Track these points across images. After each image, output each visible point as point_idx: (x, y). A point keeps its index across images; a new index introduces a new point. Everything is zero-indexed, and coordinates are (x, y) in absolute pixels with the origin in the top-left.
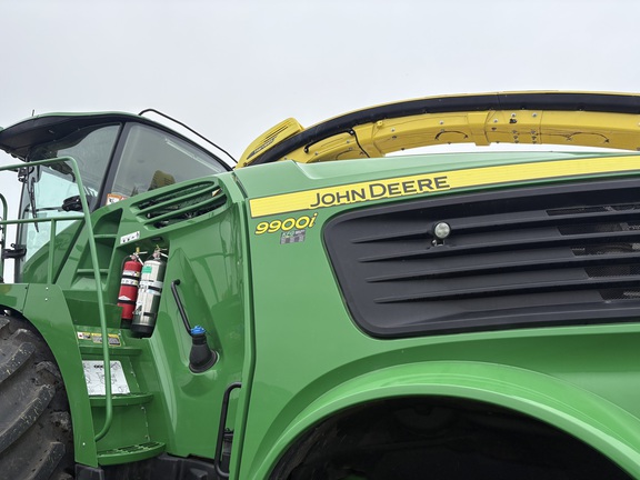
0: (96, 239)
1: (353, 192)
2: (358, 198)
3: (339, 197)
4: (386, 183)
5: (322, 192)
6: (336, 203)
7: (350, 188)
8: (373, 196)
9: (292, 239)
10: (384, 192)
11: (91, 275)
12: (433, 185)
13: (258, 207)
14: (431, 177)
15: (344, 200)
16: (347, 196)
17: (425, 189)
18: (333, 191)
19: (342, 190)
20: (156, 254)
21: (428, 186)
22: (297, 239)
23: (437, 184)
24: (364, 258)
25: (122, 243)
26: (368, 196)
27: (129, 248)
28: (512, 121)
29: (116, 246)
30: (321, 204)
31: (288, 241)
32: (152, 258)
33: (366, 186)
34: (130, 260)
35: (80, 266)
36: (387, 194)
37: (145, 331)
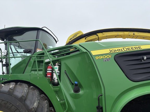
0: (37, 61)
1: (119, 49)
2: (121, 51)
3: (116, 51)
4: (127, 47)
5: (111, 49)
6: (115, 52)
7: (118, 48)
8: (124, 50)
9: (107, 60)
10: (127, 50)
11: (36, 70)
12: (138, 48)
13: (94, 53)
14: (137, 46)
15: (117, 51)
16: (118, 50)
17: (137, 49)
18: (114, 49)
19: (116, 49)
20: (57, 64)
21: (137, 48)
22: (108, 60)
23: (139, 48)
24: (126, 64)
25: (46, 61)
26: (123, 51)
27: (49, 63)
28: (134, 34)
29: (44, 62)
30: (112, 52)
31: (105, 61)
32: (56, 65)
33: (122, 48)
34: (49, 66)
35: (32, 68)
36: (128, 50)
37: (56, 84)
